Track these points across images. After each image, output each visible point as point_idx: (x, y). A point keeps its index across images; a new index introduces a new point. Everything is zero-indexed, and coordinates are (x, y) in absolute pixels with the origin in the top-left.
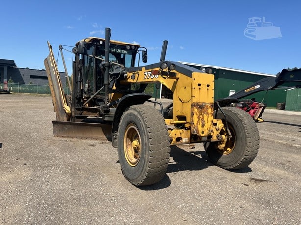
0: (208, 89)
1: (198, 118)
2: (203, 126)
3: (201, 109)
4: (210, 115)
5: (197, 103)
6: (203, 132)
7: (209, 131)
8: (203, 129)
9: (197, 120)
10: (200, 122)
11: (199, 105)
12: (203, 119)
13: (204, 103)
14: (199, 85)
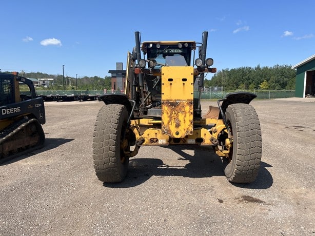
0: (184, 84)
1: (170, 117)
2: (178, 126)
3: (173, 107)
4: (188, 114)
5: (168, 101)
6: (177, 133)
7: (187, 132)
8: (177, 130)
9: (169, 119)
10: (173, 122)
11: (170, 103)
12: (177, 119)
13: (178, 100)
14: (170, 80)
